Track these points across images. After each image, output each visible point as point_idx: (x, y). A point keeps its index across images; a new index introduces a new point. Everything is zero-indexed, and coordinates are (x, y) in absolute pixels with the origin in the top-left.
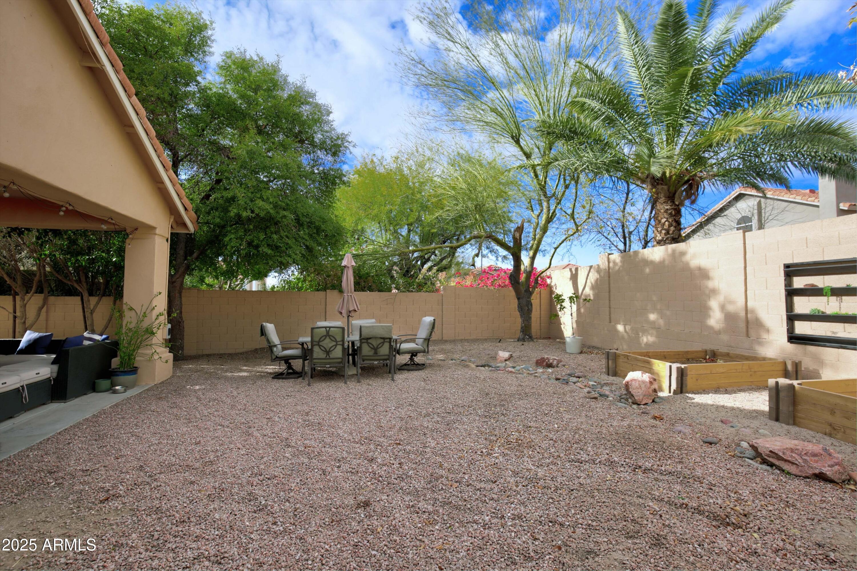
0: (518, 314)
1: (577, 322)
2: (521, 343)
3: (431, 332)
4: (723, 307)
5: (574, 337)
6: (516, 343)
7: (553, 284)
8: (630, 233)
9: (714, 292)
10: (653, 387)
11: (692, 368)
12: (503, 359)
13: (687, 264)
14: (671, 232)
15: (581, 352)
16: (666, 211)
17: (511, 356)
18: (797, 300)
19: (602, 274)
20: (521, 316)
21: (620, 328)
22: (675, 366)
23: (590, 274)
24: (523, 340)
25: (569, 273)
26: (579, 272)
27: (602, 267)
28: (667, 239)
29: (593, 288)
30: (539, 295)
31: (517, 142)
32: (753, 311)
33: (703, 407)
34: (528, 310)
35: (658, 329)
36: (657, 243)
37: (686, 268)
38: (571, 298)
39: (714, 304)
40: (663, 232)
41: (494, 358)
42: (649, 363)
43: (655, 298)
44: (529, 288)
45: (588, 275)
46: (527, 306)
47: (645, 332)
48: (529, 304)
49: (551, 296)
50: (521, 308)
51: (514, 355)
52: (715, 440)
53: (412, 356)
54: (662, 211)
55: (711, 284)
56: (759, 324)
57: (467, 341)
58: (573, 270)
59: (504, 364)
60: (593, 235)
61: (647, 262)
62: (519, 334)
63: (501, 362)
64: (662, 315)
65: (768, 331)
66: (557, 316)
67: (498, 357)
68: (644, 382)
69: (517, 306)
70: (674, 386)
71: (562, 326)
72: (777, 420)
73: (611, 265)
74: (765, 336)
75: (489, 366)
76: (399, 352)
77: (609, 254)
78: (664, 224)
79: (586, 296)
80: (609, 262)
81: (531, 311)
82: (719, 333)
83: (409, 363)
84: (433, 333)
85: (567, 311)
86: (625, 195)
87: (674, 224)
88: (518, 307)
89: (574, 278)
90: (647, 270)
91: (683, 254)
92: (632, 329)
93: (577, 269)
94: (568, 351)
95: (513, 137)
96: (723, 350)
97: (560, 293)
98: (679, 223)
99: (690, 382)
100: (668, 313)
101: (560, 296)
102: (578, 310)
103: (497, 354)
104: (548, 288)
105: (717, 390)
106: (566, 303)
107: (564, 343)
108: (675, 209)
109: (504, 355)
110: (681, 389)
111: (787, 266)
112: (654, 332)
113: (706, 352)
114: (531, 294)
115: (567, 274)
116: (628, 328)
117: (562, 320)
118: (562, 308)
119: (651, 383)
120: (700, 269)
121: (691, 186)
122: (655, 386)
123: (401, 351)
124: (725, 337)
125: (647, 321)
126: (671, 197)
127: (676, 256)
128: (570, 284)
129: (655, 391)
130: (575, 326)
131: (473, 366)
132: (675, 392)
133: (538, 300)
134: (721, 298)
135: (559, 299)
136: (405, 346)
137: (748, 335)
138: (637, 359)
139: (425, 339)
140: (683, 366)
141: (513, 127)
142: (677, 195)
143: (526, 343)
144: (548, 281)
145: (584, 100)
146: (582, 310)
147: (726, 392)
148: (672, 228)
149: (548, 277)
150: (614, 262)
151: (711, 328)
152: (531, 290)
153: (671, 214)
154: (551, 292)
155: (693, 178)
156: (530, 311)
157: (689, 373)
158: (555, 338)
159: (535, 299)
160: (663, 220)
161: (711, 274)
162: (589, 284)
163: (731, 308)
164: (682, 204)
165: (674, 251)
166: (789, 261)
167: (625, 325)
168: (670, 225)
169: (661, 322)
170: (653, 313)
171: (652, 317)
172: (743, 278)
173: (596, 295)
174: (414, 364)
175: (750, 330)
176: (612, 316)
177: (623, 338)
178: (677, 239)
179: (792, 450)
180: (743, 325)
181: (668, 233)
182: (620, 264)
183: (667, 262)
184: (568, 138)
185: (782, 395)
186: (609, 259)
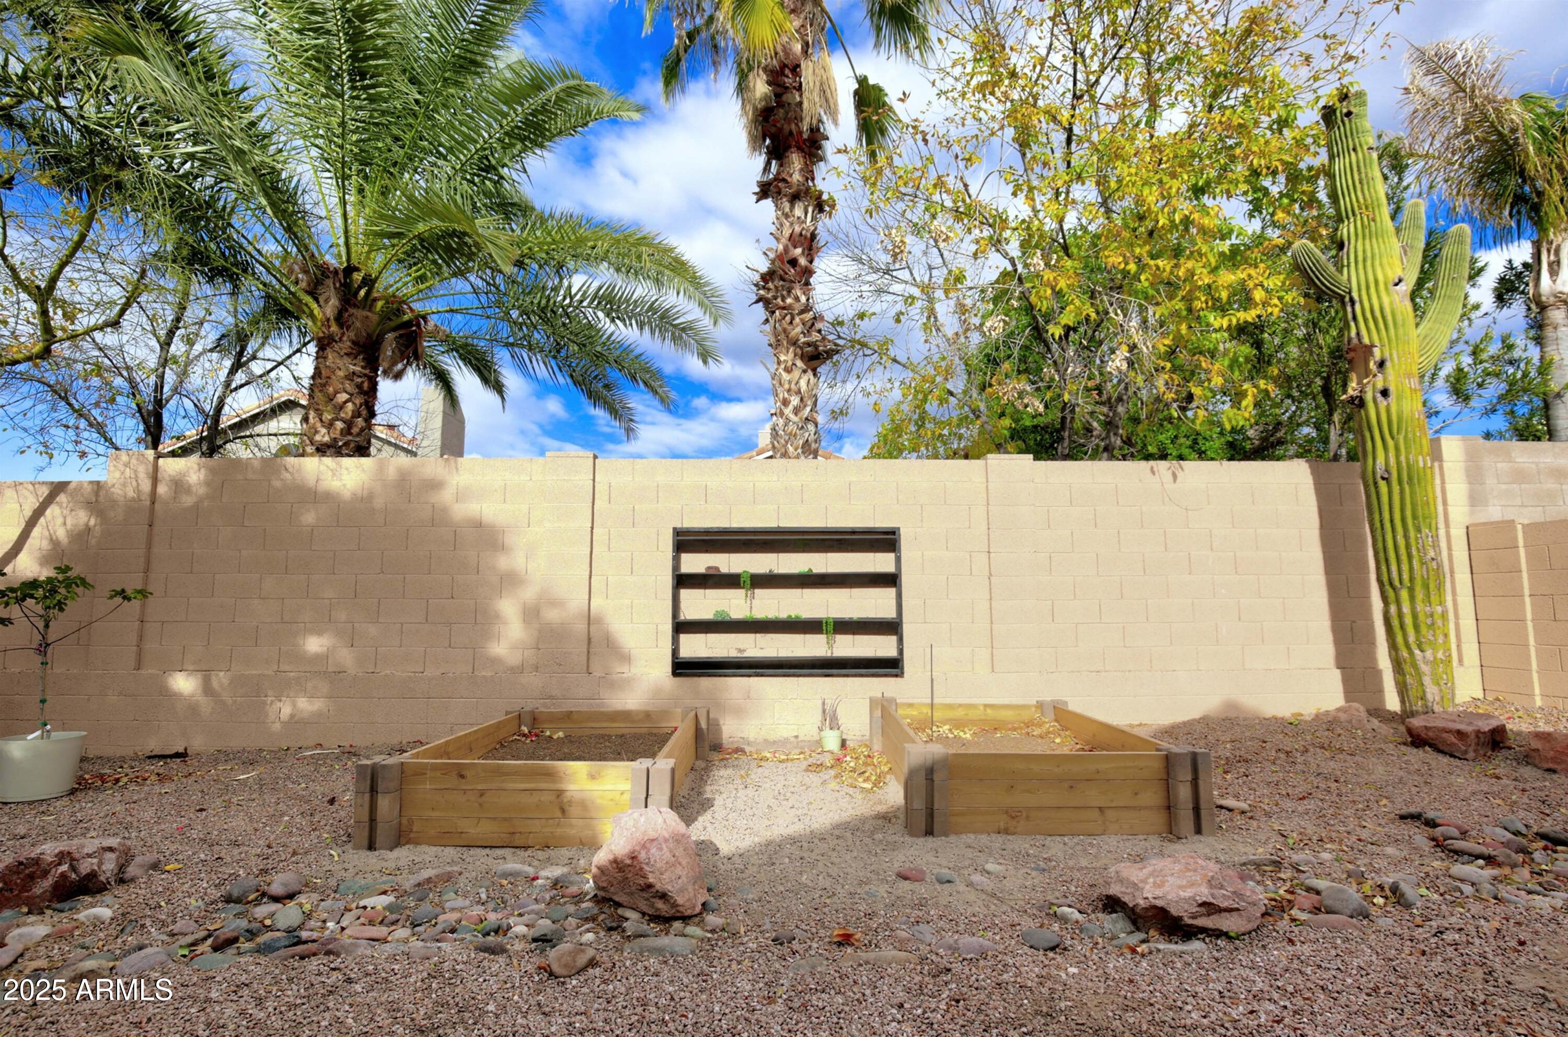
4: (531, 614)
9: (512, 579)
13: (445, 510)
14: (355, 430)
16: (350, 376)
18: (686, 594)
21: (185, 682)
27: (115, 491)
28: (346, 444)
32: (600, 620)
35: (333, 676)
36: (318, 450)
39: (508, 607)
40: (339, 425)
42: (550, 775)
43: (329, 592)
47: (283, 687)
54: (341, 374)
55: (503, 563)
56: (611, 646)
61: (310, 495)
65: (626, 658)
73: (162, 489)
74: (620, 669)
78: (341, 407)
80: (155, 479)
82: (518, 670)
92: (236, 683)
100: (372, 631)
108: (367, 377)
111: (677, 532)
112: (323, 685)
113: (519, 717)
116: (221, 679)
120: (478, 524)
124: (533, 681)
125: (300, 657)
126: (366, 348)
134: (529, 594)
148: (357, 421)
150: (176, 482)
151: (495, 661)
160: (342, 397)
161: (509, 540)
163: (550, 615)
166: (679, 526)
169: (346, 657)
170: (319, 633)
171: (314, 645)
172: (584, 551)
175: (591, 657)
176: (152, 646)
180: (580, 649)
181: (348, 430)
183: (380, 501)
186: (156, 468)
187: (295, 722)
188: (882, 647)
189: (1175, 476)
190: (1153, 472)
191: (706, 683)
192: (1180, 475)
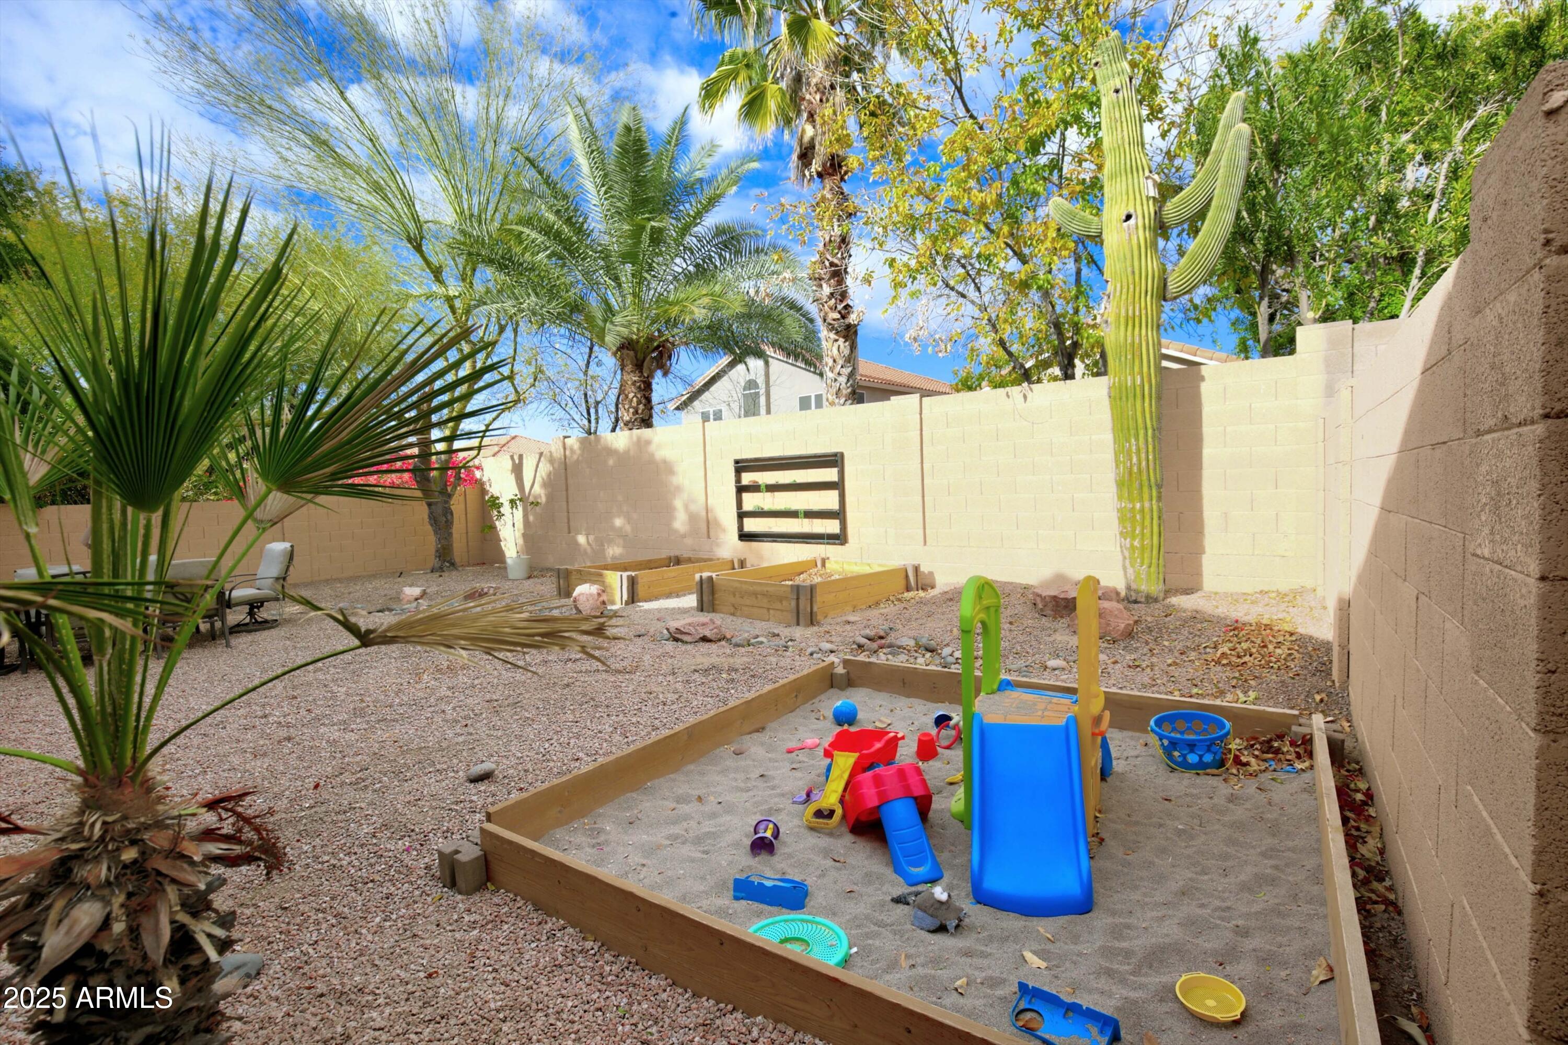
0: (429, 528)
1: (524, 535)
2: (438, 574)
3: (288, 567)
4: (686, 507)
5: (519, 557)
6: (429, 576)
7: (485, 479)
8: (597, 403)
9: (678, 489)
10: (601, 599)
11: (644, 576)
12: (412, 598)
13: (652, 455)
15: (529, 577)
16: (634, 383)
17: (424, 594)
18: (746, 496)
19: (556, 465)
20: (436, 532)
21: (581, 539)
22: (625, 574)
23: (541, 465)
24: (441, 569)
25: (510, 463)
26: (525, 461)
27: (555, 455)
28: (635, 421)
29: (545, 485)
30: (462, 498)
31: (418, 248)
32: (712, 510)
33: (646, 611)
34: (447, 521)
35: (624, 537)
36: (626, 425)
37: (652, 461)
38: (512, 502)
39: (678, 504)
40: (631, 410)
41: (398, 599)
42: (601, 575)
43: (620, 498)
44: (446, 485)
45: (537, 466)
46: (445, 515)
47: (610, 542)
48: (448, 512)
49: (483, 498)
50: (433, 519)
51: (428, 591)
52: (643, 631)
53: (251, 609)
54: (631, 383)
55: (675, 481)
56: (717, 524)
57: (340, 580)
58: (516, 458)
59: (415, 604)
60: (544, 404)
61: (610, 452)
62: (433, 561)
63: (409, 602)
64: (629, 520)
65: (724, 531)
66: (493, 527)
67: (402, 596)
68: (591, 595)
69: (426, 517)
70: (625, 597)
71: (502, 544)
72: (702, 610)
73: (568, 453)
74: (722, 536)
75: (390, 610)
76: (229, 604)
77: (565, 437)
78: (631, 401)
79: (535, 497)
80: (565, 449)
81: (452, 523)
82: (684, 536)
83: (247, 620)
84: (291, 568)
85: (508, 518)
86: (588, 350)
87: (644, 401)
88: (430, 518)
89: (517, 469)
90: (611, 462)
91: (648, 442)
92: (596, 539)
93: (521, 457)
94: (511, 577)
95: (409, 240)
96: (686, 554)
97: (496, 494)
98: (648, 400)
99: (641, 590)
100: (635, 516)
101: (498, 498)
102: (525, 516)
103: (400, 592)
104: (478, 486)
105: (669, 595)
106: (506, 509)
107: (506, 568)
108: (644, 382)
109: (412, 591)
110: (633, 598)
111: (737, 462)
112: (621, 541)
113: (670, 558)
114: (450, 496)
115: (506, 463)
116: (591, 538)
117: (502, 534)
118: (501, 515)
119: (599, 595)
120: (665, 462)
121: (661, 353)
122: (604, 597)
123: (233, 602)
124: (689, 541)
125: (613, 528)
126: (639, 366)
127: (642, 445)
128: (512, 479)
129: (604, 603)
130: (520, 541)
131: (364, 613)
132: (627, 603)
133: (463, 506)
134: (685, 496)
135: (495, 503)
136: (238, 593)
137: (709, 537)
138: (590, 573)
139: (277, 579)
140: (633, 574)
141: (412, 226)
142: (645, 364)
143: (446, 574)
144: (478, 474)
145: (520, 228)
146: (531, 518)
147: (678, 596)
148: (641, 407)
149: (478, 468)
150: (572, 450)
151: (676, 531)
152: (449, 489)
153: (639, 387)
154: (483, 492)
155: (662, 345)
156: (449, 524)
157: (640, 581)
158: (492, 563)
159: (456, 505)
160: (633, 396)
162: (538, 479)
163: (693, 508)
164: (651, 375)
165: (639, 439)
166: (738, 457)
167: (587, 535)
168: (639, 403)
169: (628, 528)
170: (619, 516)
171: (618, 522)
172: (703, 473)
173: (550, 497)
174: (256, 621)
175: (710, 530)
176: (572, 523)
177: (585, 551)
178: (646, 422)
179: (690, 624)
180: (704, 526)
181: (636, 412)
182: (578, 452)
183: (632, 453)
184: (502, 267)
185: (704, 586)
186: (564, 444)
187: (614, 558)
188: (832, 526)
189: (1025, 397)
190: (1008, 396)
191: (755, 545)
192: (1030, 395)
